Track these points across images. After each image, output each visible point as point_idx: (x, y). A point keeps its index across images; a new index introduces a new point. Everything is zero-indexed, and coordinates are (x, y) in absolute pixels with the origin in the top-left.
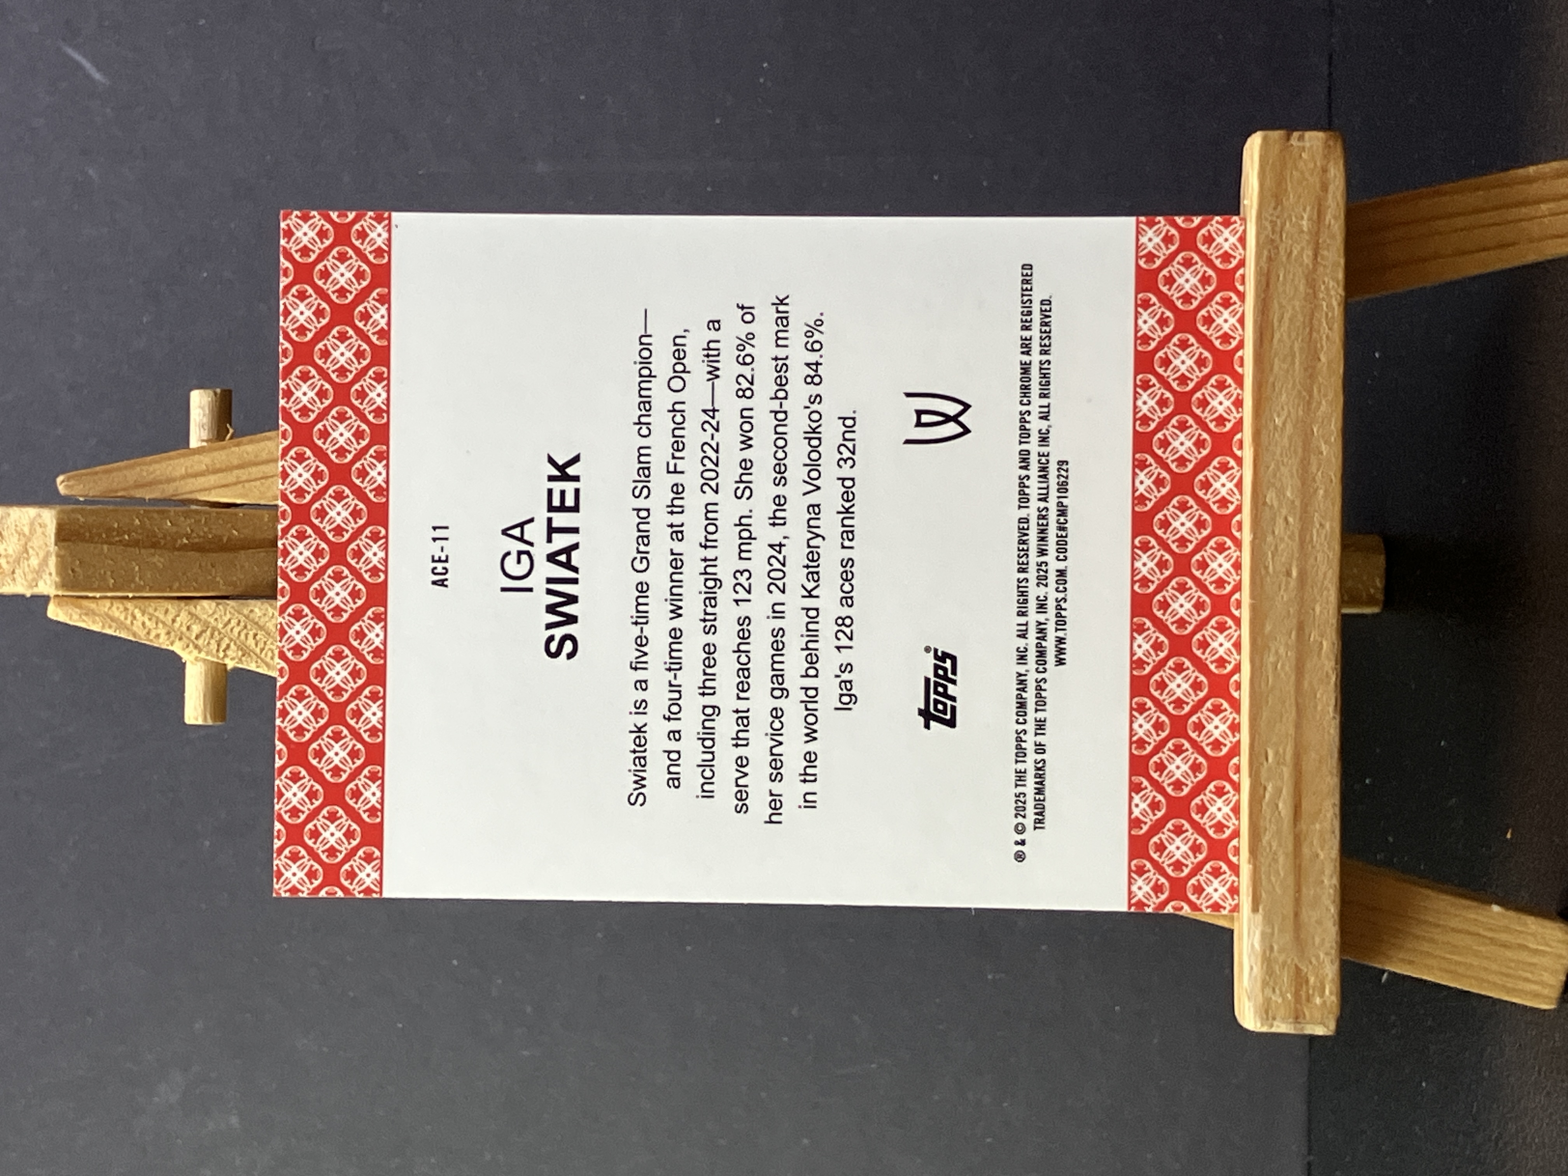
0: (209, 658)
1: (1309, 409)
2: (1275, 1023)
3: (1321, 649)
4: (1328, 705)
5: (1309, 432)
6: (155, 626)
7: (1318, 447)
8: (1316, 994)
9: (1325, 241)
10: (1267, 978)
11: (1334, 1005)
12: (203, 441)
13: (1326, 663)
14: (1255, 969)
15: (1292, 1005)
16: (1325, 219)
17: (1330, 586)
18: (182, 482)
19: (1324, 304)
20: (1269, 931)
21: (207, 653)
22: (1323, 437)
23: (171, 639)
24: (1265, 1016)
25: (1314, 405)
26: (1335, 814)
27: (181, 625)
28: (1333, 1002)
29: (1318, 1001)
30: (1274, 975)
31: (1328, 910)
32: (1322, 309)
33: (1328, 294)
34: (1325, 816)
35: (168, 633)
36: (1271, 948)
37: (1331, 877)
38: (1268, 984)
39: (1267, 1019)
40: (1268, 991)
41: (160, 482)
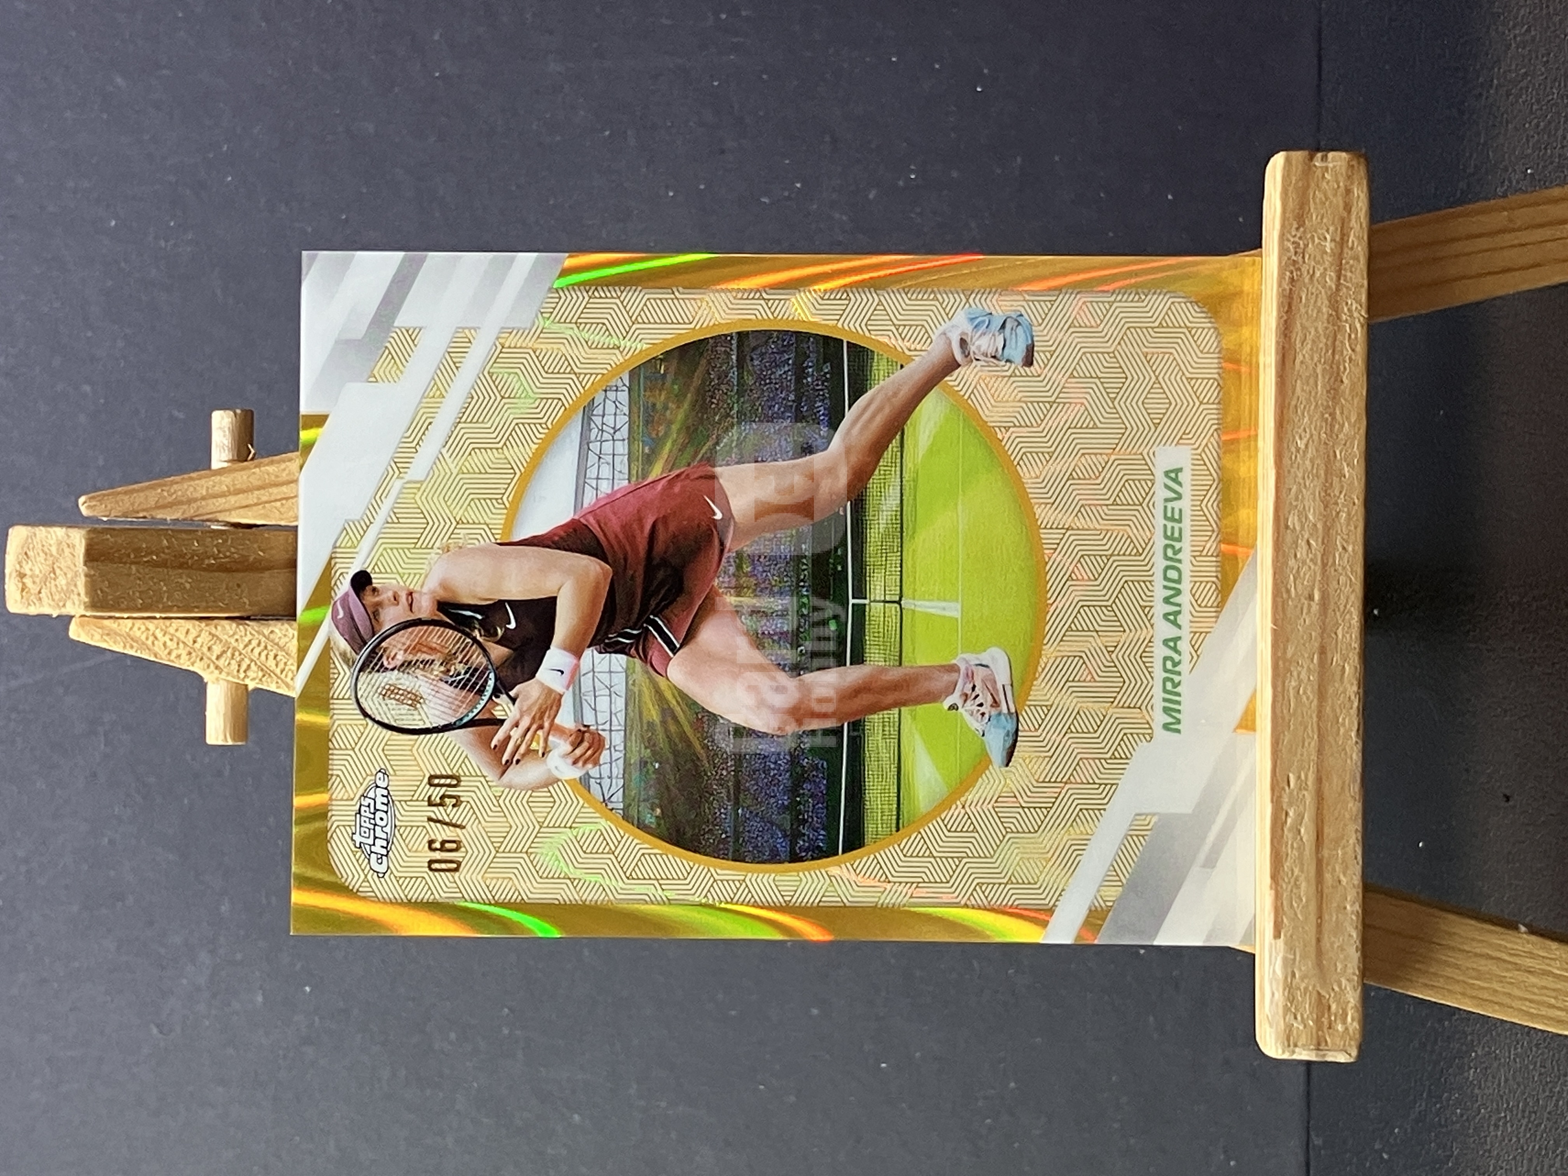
0: (230, 678)
2: (1297, 1050)
4: (1352, 730)
5: (1331, 454)
6: (175, 646)
8: (1338, 1021)
9: (1347, 263)
10: (1289, 1004)
11: (1357, 1032)
13: (1348, 686)
14: (1276, 995)
15: (1314, 1031)
16: (1348, 241)
17: (1352, 609)
18: (203, 503)
20: (1292, 957)
21: (228, 674)
22: (1345, 461)
23: (192, 660)
24: (1286, 1044)
25: (1337, 426)
26: (1357, 839)
27: (202, 646)
29: (1340, 1028)
31: (1350, 936)
33: (1351, 316)
34: (1348, 841)
35: (190, 653)
38: (1289, 1009)
39: (1289, 1046)
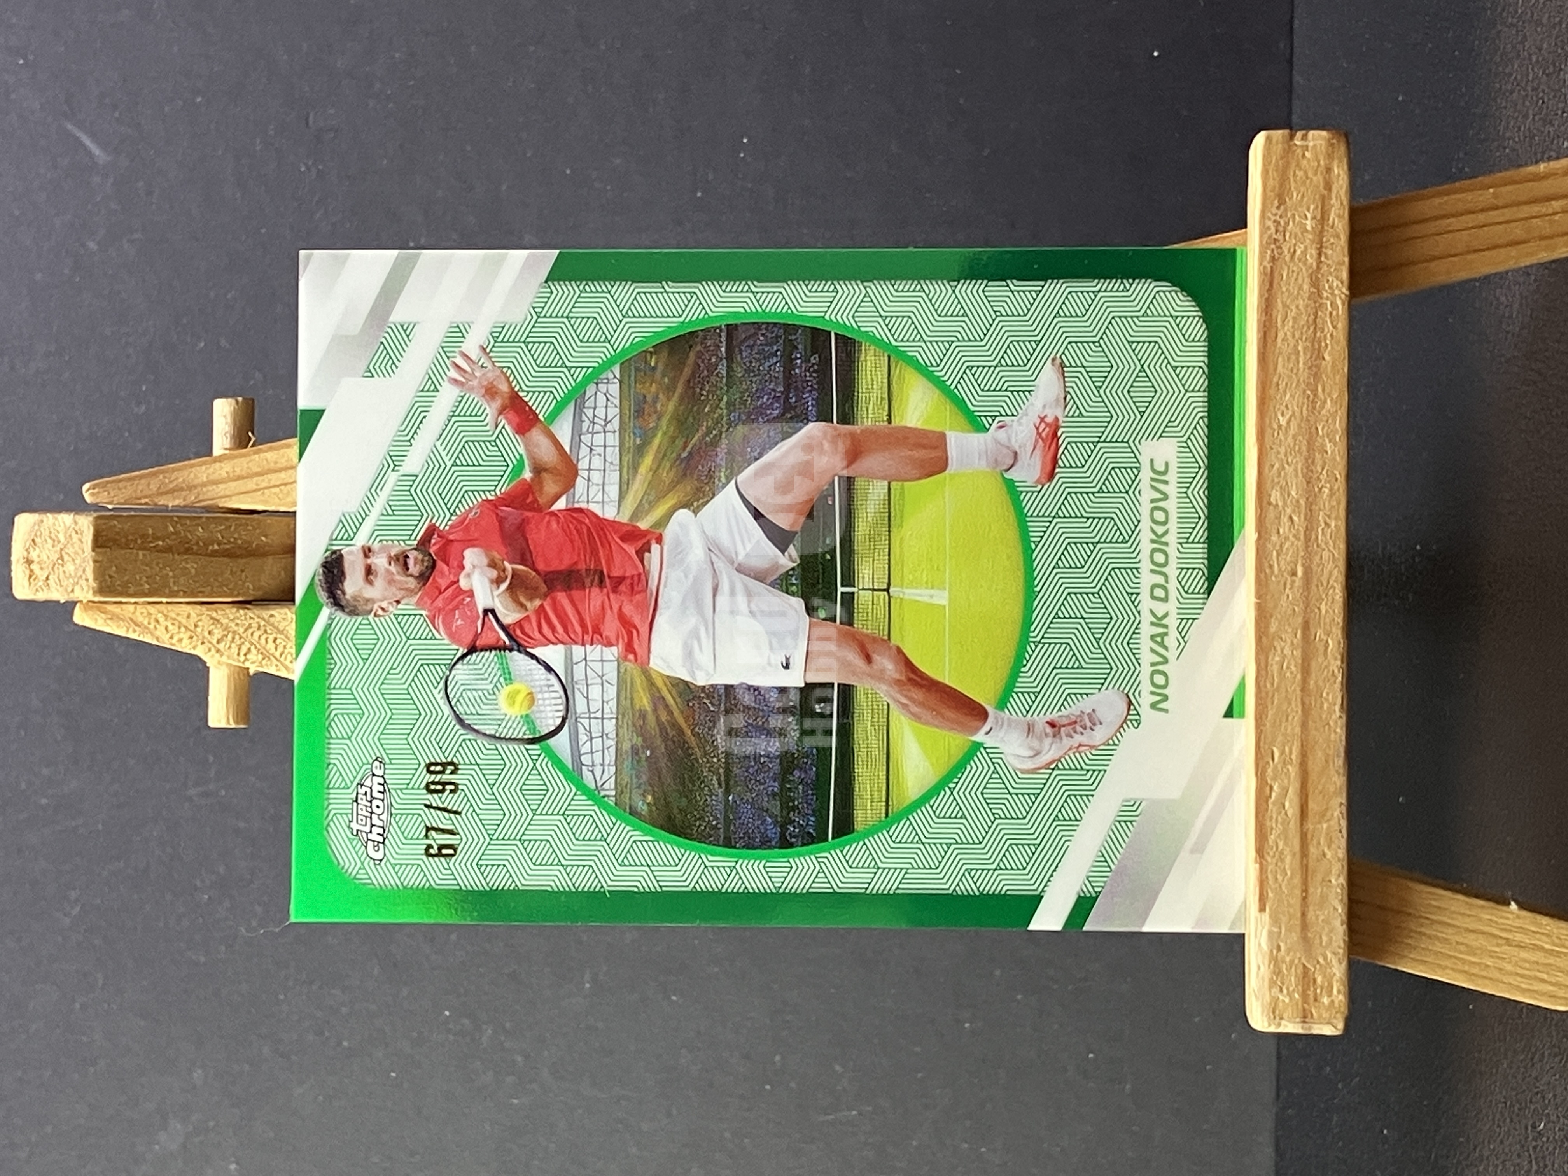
1: (1314, 408)
3: (1327, 648)
7: (1323, 446)
12: (226, 449)
19: (1329, 303)
28: (1341, 1001)
30: (1281, 975)
32: (1327, 309)
36: (1279, 948)
37: (1339, 876)
40: (1276, 990)
41: (182, 489)
